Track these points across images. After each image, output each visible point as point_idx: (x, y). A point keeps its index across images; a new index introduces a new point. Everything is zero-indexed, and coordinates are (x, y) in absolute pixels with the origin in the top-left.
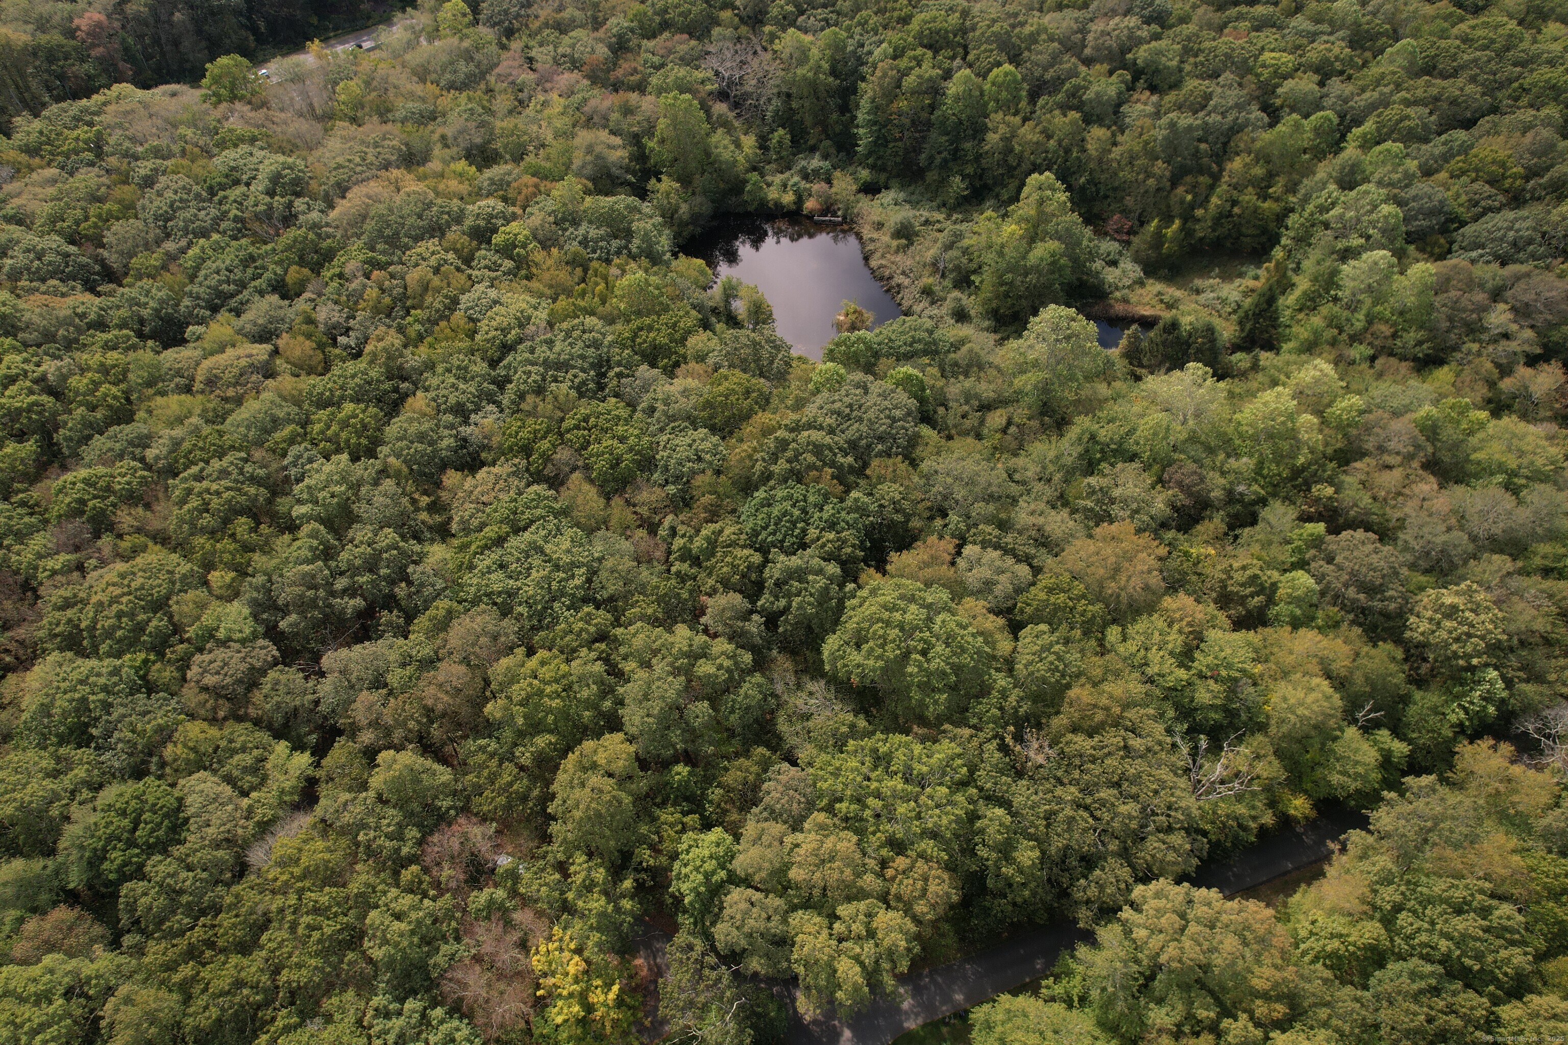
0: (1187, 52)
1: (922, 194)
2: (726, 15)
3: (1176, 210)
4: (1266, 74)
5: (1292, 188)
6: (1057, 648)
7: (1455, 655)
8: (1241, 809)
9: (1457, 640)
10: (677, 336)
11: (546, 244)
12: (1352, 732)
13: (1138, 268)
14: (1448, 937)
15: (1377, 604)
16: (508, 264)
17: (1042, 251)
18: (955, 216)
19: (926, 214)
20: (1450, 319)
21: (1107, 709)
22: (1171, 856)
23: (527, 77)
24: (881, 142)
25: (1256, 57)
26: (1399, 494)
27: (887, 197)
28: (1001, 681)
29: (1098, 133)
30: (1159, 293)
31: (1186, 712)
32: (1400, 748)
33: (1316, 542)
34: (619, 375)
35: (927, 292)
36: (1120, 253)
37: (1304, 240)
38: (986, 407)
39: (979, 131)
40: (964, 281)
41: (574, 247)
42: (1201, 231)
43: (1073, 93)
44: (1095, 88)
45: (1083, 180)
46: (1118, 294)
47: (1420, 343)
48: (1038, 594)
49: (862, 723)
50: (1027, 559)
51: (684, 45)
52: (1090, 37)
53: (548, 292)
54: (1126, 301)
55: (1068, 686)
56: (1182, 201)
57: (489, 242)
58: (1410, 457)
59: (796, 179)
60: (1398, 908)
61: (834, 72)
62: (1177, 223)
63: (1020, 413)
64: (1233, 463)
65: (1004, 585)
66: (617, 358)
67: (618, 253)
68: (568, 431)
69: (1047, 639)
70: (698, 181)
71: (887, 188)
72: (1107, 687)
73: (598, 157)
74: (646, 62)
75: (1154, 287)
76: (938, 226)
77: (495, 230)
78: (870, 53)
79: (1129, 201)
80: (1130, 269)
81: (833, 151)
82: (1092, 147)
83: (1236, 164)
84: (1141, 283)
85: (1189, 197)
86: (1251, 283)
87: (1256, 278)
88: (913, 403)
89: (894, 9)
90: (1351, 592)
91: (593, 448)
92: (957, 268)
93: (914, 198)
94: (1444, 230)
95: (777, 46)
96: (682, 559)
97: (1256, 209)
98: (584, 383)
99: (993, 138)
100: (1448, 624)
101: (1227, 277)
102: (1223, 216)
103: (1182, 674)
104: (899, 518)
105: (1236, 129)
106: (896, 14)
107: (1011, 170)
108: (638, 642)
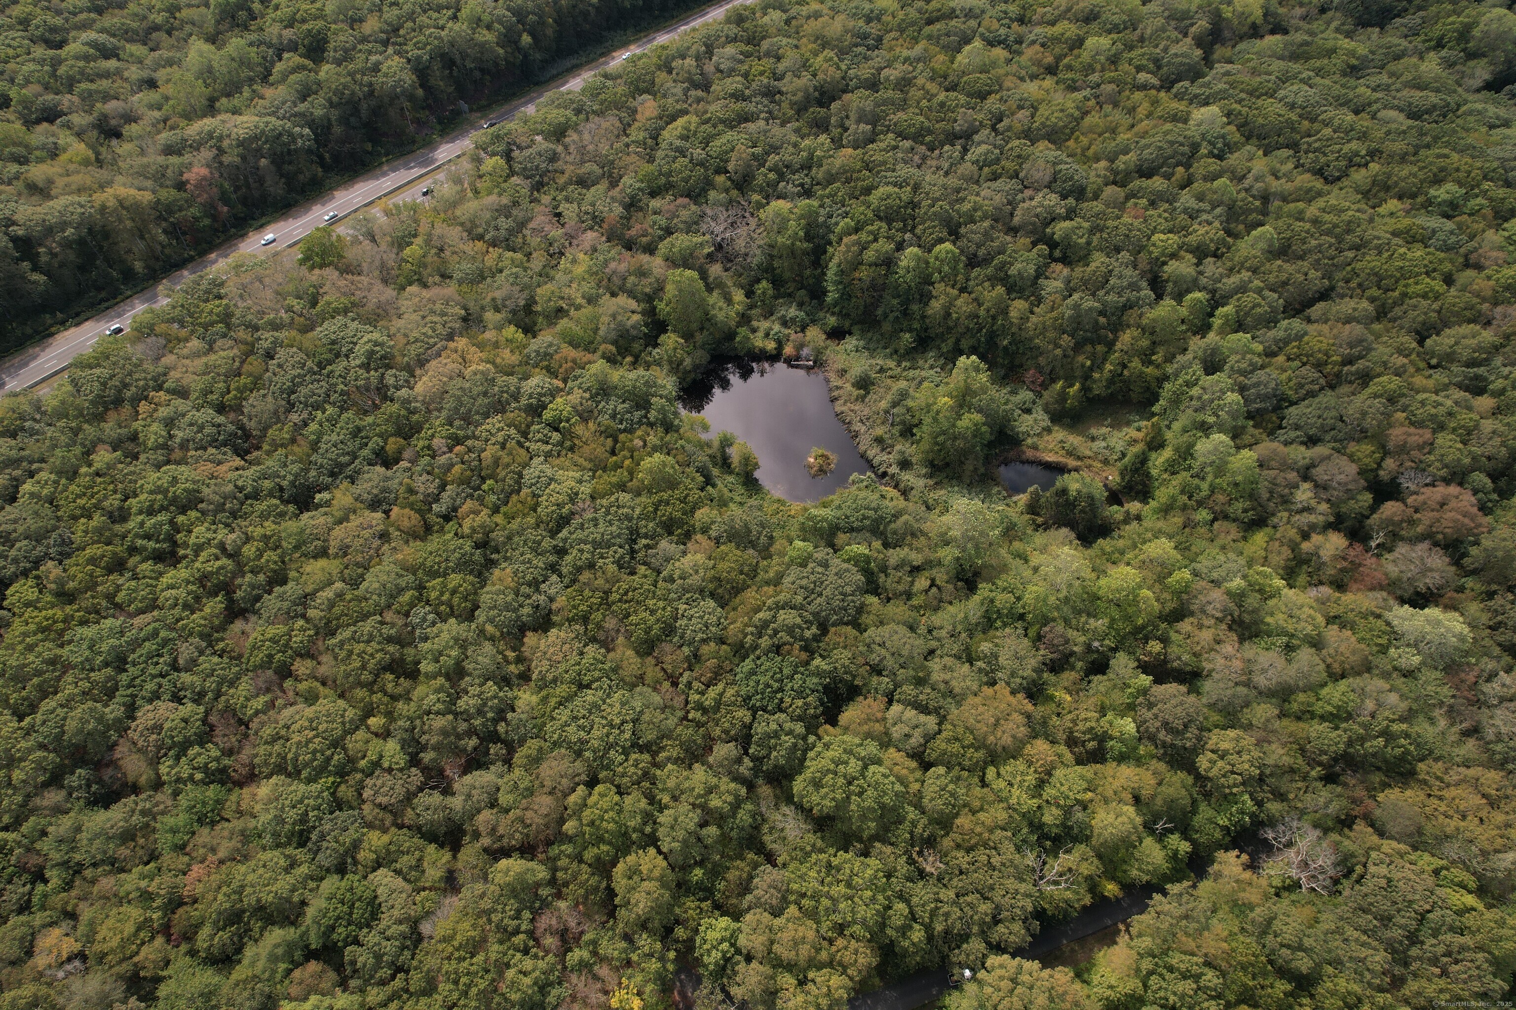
0: (1095, 229)
1: (878, 341)
2: (720, 179)
3: (1078, 373)
4: (1156, 253)
5: (1170, 358)
6: (951, 787)
7: (1223, 786)
8: (1069, 895)
9: (1224, 776)
10: (688, 508)
11: (585, 416)
12: (1148, 841)
13: (1046, 417)
14: (1175, 994)
15: (1178, 743)
16: (556, 436)
17: (969, 420)
18: (904, 364)
19: (880, 362)
20: (1271, 492)
21: (980, 834)
22: (1012, 938)
23: (556, 233)
24: (846, 295)
25: (1149, 238)
26: (1212, 650)
27: (851, 342)
28: (912, 813)
29: (1018, 307)
30: (1061, 441)
31: (1036, 826)
32: (1185, 847)
33: (1144, 692)
34: (647, 547)
35: (879, 440)
36: (1034, 403)
37: (1176, 401)
38: (916, 570)
39: (925, 298)
40: (908, 431)
41: (605, 419)
42: (1098, 389)
43: (1003, 266)
44: (1018, 266)
45: (1005, 342)
46: (1029, 441)
47: (1245, 511)
48: (940, 744)
49: (819, 843)
50: (936, 711)
51: (688, 211)
52: (1018, 212)
53: (589, 465)
54: (1035, 447)
55: (957, 815)
56: (1083, 366)
57: (540, 416)
58: (1220, 620)
59: (777, 327)
60: (1151, 973)
61: (808, 237)
62: (1077, 386)
63: (941, 577)
64: (1093, 623)
65: (916, 740)
66: (644, 530)
67: (640, 423)
68: (613, 603)
69: (944, 781)
70: (699, 338)
71: (850, 334)
72: (982, 816)
73: (620, 324)
74: (655, 223)
75: (1059, 434)
76: (890, 373)
77: (544, 407)
78: (837, 224)
79: (1042, 360)
80: (1040, 418)
81: (807, 299)
82: (1014, 314)
83: (1126, 338)
84: (1048, 430)
85: (1089, 363)
86: (1135, 434)
87: (1139, 429)
88: (860, 578)
89: (858, 179)
90: (1162, 735)
91: (633, 618)
92: (903, 422)
93: (872, 346)
94: (1277, 408)
95: (762, 214)
96: (696, 709)
97: (1142, 373)
98: (622, 557)
99: (936, 306)
100: (1220, 763)
101: (1116, 425)
102: (1115, 377)
103: (1035, 802)
104: (848, 677)
105: (1128, 306)
106: (860, 184)
107: (949, 329)
108: (671, 783)
